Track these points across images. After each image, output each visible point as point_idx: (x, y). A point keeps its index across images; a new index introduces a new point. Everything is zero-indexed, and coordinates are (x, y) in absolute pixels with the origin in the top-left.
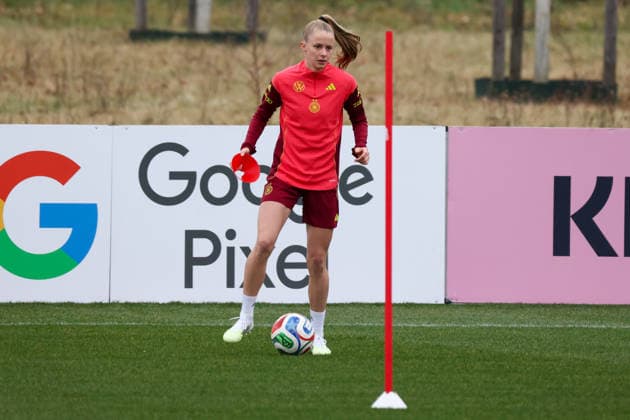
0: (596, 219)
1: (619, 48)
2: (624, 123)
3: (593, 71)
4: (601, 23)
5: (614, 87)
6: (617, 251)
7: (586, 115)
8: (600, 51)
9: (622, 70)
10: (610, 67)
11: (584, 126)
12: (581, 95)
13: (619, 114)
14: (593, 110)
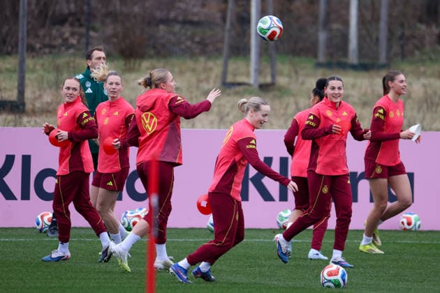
0: (5, 179)
1: (27, 82)
2: (28, 125)
3: (12, 95)
4: (17, 68)
5: (24, 104)
6: (17, 197)
7: (6, 119)
8: (16, 84)
9: (28, 94)
10: (21, 93)
11: (4, 126)
12: (4, 109)
13: (25, 119)
14: (10, 117)
